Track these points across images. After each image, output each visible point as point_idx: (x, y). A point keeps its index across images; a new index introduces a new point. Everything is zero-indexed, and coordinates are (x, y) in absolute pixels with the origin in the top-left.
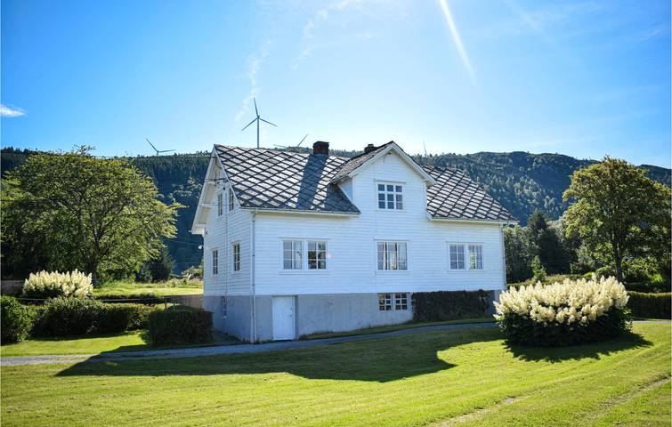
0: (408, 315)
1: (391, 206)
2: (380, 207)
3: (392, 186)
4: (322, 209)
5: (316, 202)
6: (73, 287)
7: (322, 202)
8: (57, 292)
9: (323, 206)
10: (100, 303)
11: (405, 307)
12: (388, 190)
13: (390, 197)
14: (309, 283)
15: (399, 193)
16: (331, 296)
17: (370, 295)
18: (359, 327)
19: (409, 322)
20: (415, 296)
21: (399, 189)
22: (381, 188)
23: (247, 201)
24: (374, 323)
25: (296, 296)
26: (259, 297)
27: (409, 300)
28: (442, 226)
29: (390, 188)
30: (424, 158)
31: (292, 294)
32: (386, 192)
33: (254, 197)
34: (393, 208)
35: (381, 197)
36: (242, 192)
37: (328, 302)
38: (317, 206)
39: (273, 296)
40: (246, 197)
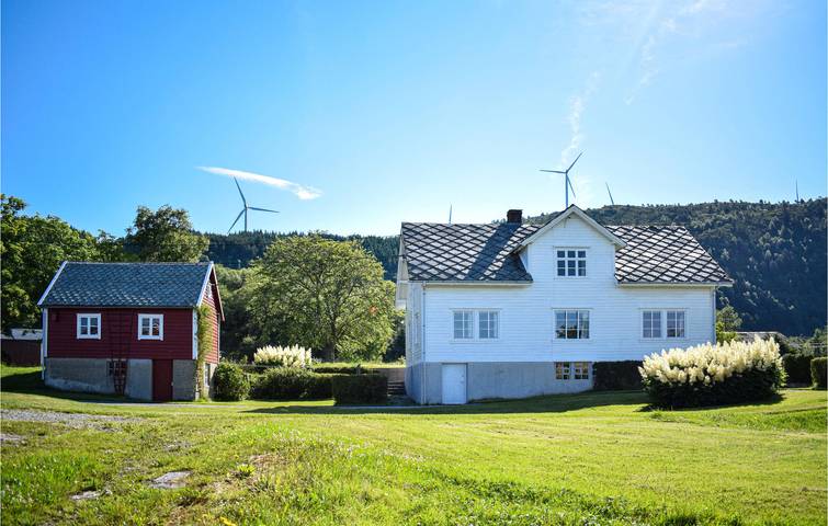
0: (588, 384)
1: (572, 273)
2: (559, 274)
3: (574, 252)
4: (492, 279)
5: (487, 273)
6: (291, 359)
7: (494, 272)
8: (279, 363)
9: (493, 277)
10: (310, 373)
11: (585, 377)
12: (569, 256)
13: (572, 264)
14: (480, 351)
15: (582, 259)
16: (502, 364)
17: (544, 364)
18: (533, 394)
19: (588, 392)
20: (597, 365)
21: (582, 254)
22: (561, 254)
23: (417, 275)
24: (548, 392)
25: (467, 364)
26: (428, 365)
27: (590, 370)
28: (633, 291)
29: (571, 254)
30: (795, 206)
31: (463, 361)
32: (566, 259)
33: (425, 271)
34: (574, 274)
35: (561, 264)
36: (414, 267)
37: (498, 369)
38: (487, 277)
39: (444, 364)
40: (416, 271)
